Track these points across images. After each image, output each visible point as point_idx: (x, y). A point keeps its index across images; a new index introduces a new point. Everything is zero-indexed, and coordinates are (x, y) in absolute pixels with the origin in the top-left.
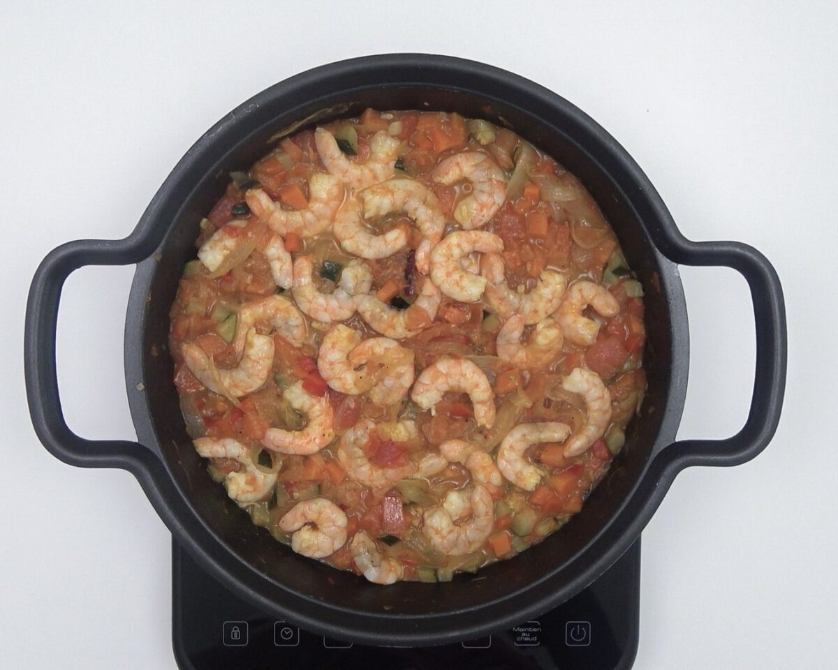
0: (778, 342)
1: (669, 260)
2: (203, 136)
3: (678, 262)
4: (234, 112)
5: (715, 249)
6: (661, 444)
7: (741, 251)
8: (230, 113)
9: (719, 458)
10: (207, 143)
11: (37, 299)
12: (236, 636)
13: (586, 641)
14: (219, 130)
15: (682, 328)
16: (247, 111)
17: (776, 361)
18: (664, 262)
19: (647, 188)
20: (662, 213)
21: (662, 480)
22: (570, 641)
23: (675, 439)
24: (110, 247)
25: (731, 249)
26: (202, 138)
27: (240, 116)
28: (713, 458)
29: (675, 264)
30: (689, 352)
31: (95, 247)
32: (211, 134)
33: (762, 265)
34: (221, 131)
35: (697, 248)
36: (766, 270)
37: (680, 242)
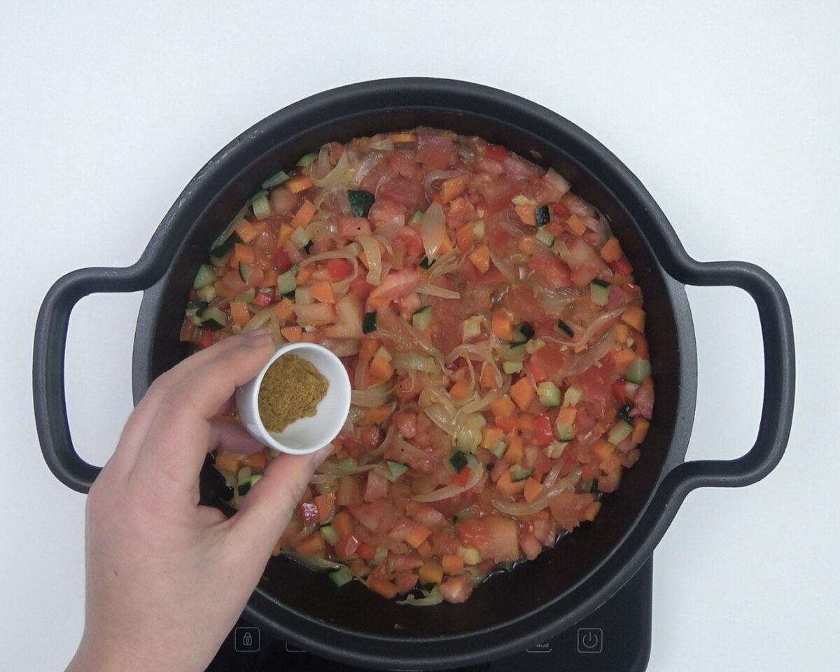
0: (787, 361)
1: (676, 281)
2: (209, 162)
3: (685, 282)
4: (239, 138)
5: (723, 269)
6: (670, 465)
7: (748, 271)
8: (234, 140)
9: (728, 478)
10: (212, 169)
11: (45, 327)
12: (247, 642)
13: (598, 648)
14: (224, 156)
15: (690, 348)
16: (251, 137)
17: (784, 381)
18: (671, 283)
19: (653, 209)
20: (668, 233)
21: (672, 502)
22: (582, 648)
23: (683, 459)
24: (117, 275)
25: (738, 269)
26: (207, 164)
27: (246, 141)
28: (722, 478)
29: (682, 285)
30: (697, 373)
31: (102, 275)
32: (217, 160)
33: (769, 285)
34: (226, 157)
35: (705, 269)
36: (773, 289)
37: (686, 263)
